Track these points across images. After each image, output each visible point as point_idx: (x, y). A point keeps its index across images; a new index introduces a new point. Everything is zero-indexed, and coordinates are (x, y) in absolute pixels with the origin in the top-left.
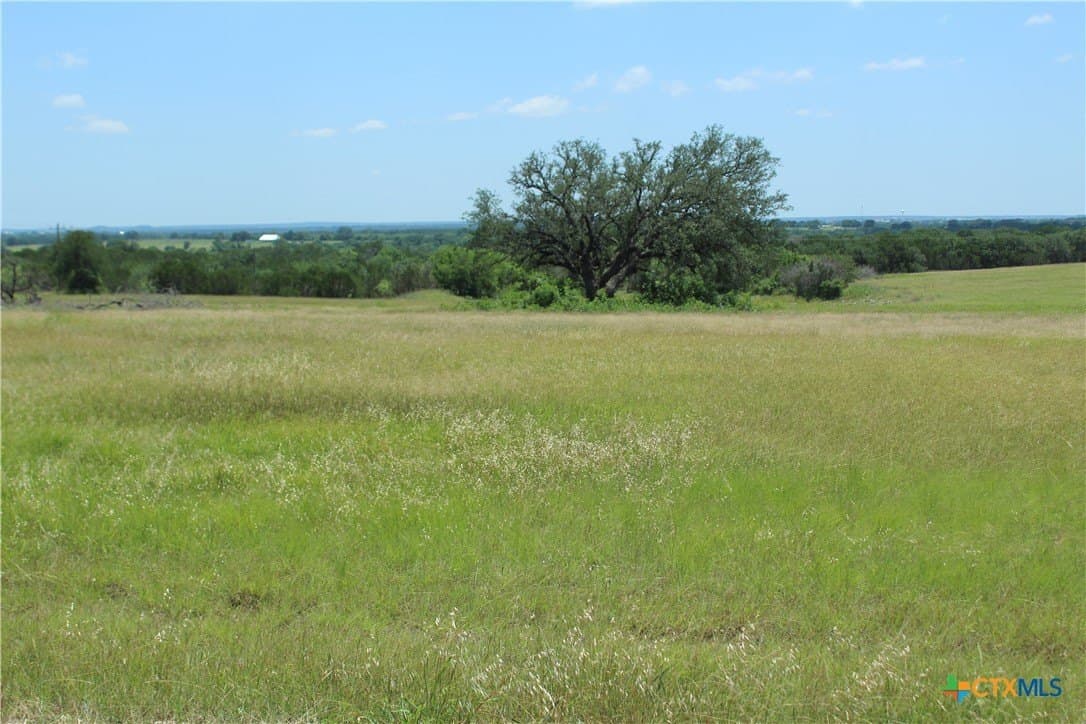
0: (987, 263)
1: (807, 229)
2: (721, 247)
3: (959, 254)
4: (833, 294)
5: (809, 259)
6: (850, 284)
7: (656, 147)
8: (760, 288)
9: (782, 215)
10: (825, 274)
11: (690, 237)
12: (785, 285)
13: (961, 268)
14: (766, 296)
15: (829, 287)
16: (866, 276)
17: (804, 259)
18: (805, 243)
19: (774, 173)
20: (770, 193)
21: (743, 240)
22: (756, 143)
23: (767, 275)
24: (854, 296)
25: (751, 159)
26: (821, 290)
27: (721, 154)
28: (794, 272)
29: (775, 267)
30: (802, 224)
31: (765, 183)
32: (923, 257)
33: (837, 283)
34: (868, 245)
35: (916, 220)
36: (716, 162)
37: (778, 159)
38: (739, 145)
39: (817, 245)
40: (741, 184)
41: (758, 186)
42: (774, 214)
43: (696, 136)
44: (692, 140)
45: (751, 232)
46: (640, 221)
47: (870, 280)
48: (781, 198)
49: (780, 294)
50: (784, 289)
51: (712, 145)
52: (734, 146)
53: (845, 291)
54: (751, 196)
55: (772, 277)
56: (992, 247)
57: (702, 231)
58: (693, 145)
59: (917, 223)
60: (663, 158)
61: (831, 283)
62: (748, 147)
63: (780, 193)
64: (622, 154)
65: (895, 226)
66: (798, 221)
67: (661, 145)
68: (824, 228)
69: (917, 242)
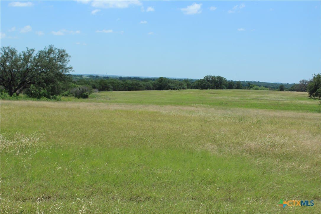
0: (130, 89)
1: (79, 77)
2: (53, 82)
3: (122, 87)
4: (86, 97)
5: (79, 86)
6: (91, 94)
7: (33, 50)
8: (64, 94)
9: (71, 73)
10: (84, 91)
11: (43, 78)
12: (72, 94)
13: (122, 91)
14: (66, 97)
15: (85, 95)
16: (96, 92)
17: (78, 86)
18: (78, 81)
19: (69, 61)
20: (68, 66)
21: (59, 80)
22: (64, 51)
23: (67, 91)
24: (92, 98)
25: (62, 55)
26: (82, 95)
27: (53, 54)
28: (74, 90)
29: (69, 88)
30: (78, 76)
31: (66, 63)
32: (112, 87)
33: (87, 93)
34: (96, 83)
35: (110, 76)
36: (52, 56)
37: (70, 56)
38: (59, 51)
39: (82, 82)
40: (59, 63)
41: (64, 64)
42: (69, 72)
43: (46, 48)
44: (45, 49)
45: (61, 77)
46: (28, 73)
47: (96, 93)
48: (71, 68)
49: (71, 96)
50: (71, 95)
51: (51, 51)
52: (57, 52)
53: (89, 96)
54: (62, 67)
55: (68, 91)
56: (131, 85)
57: (47, 77)
58: (45, 50)
59: (111, 77)
60: (35, 54)
61: (85, 93)
62: (61, 52)
63: (71, 66)
64: (23, 52)
65: (104, 78)
66: (76, 75)
67: (35, 50)
68: (84, 77)
69: (110, 83)
